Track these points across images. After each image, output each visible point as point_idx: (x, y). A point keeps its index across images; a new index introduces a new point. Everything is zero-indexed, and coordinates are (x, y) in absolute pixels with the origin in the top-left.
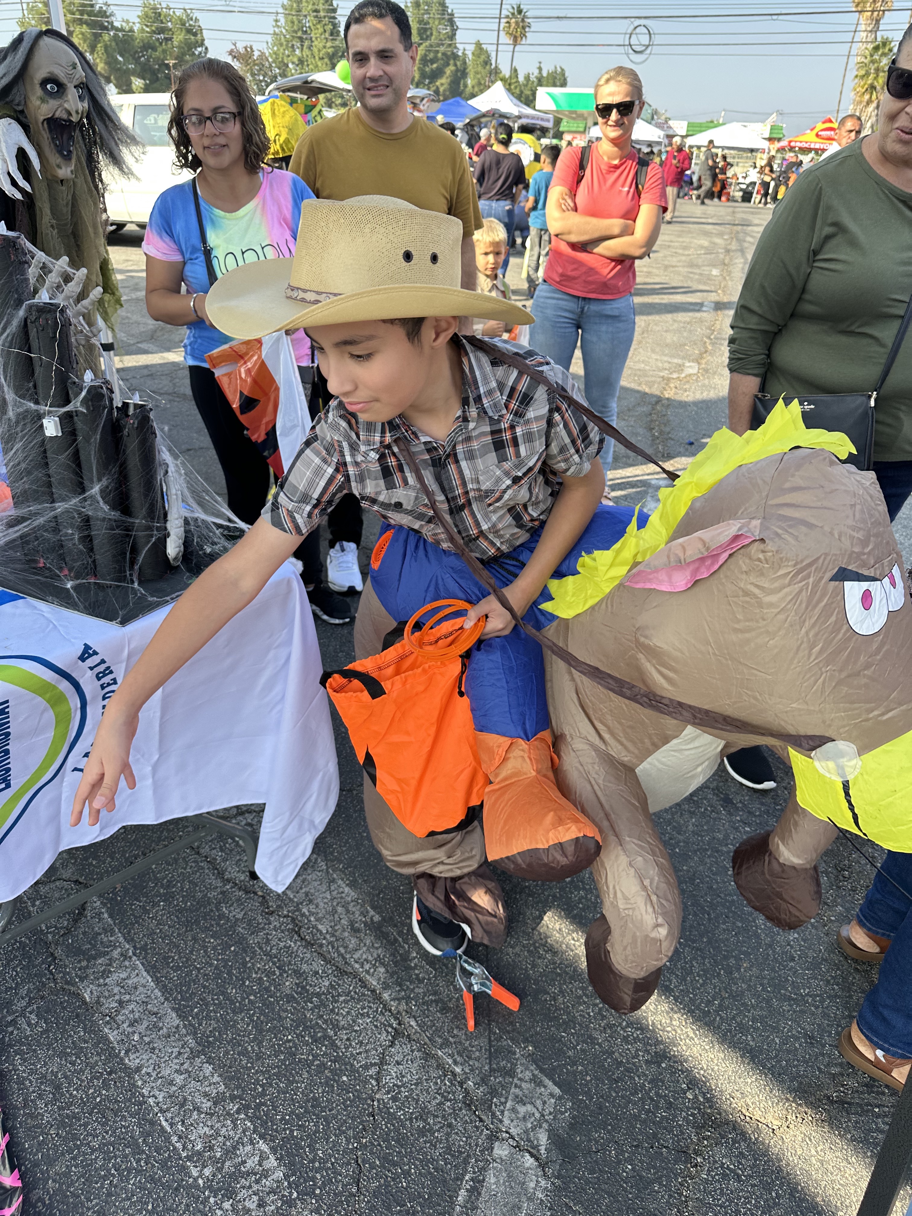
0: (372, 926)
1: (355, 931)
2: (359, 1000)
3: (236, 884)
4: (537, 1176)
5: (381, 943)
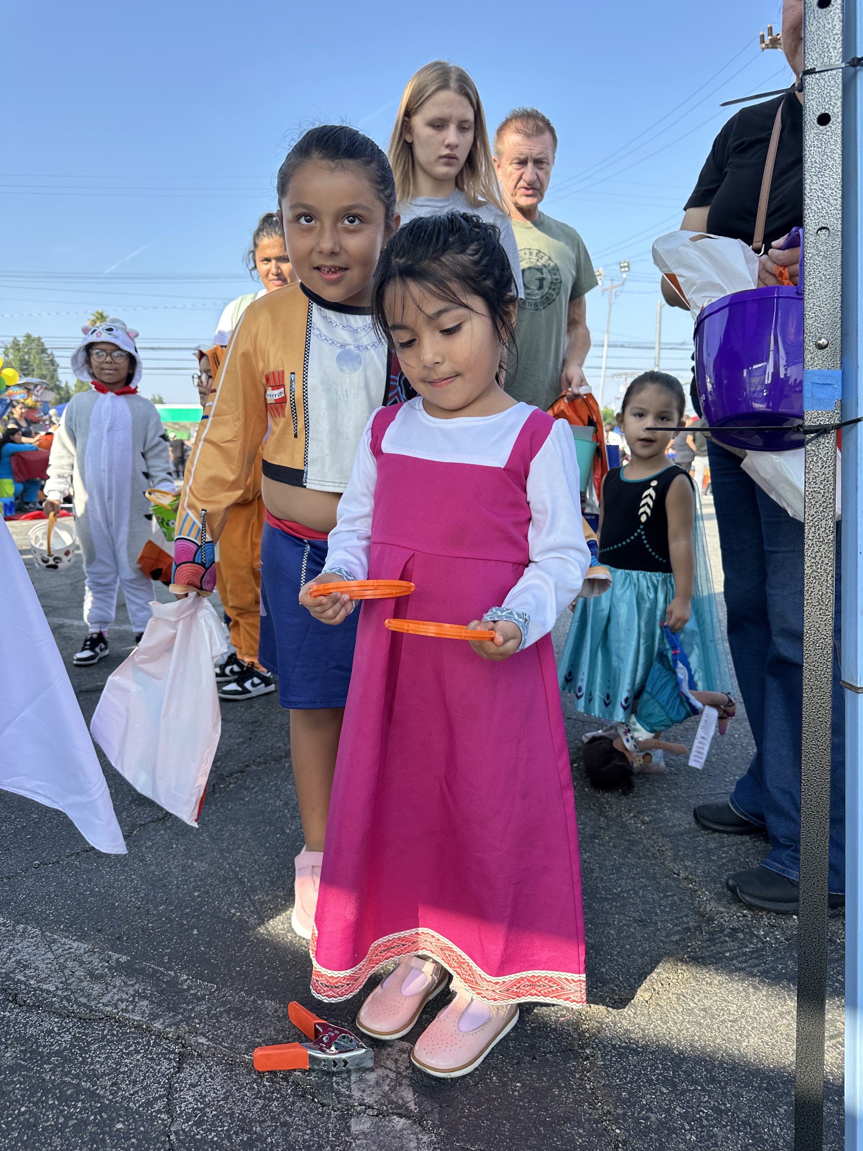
0: (119, 967)
1: (97, 977)
2: (119, 1041)
4: (416, 1134)
5: (137, 979)
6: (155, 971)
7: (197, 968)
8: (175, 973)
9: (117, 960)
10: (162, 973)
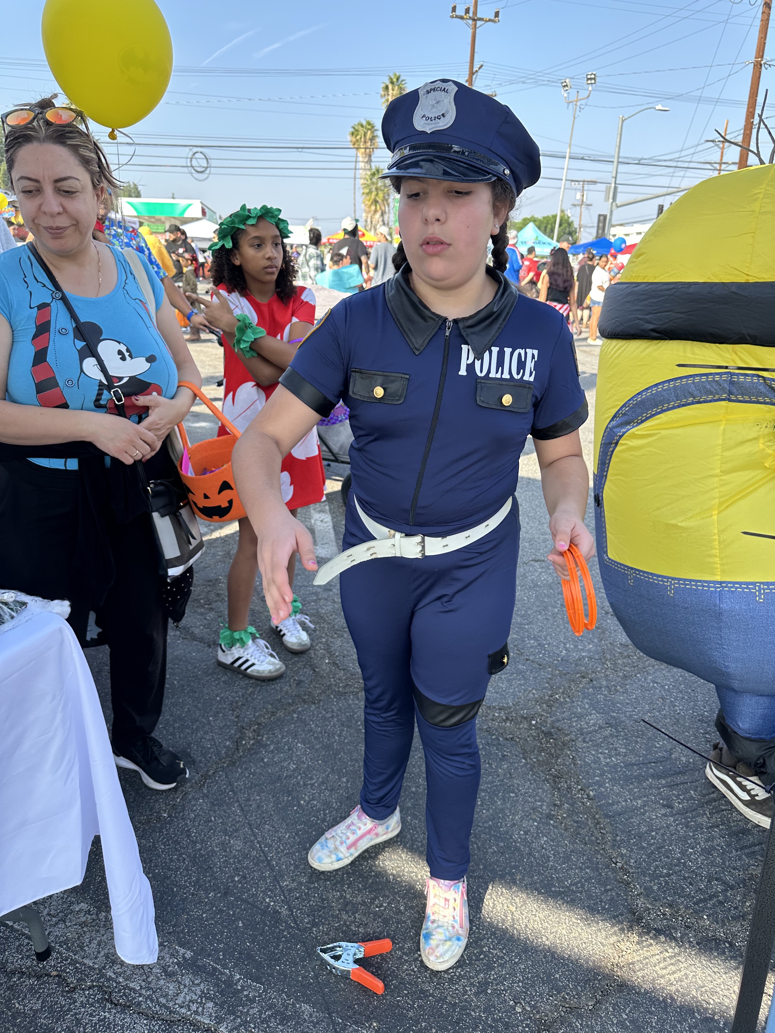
0: (185, 964)
1: (170, 975)
3: (23, 973)
5: (201, 978)
6: (215, 969)
7: (246, 965)
8: (230, 972)
9: (184, 954)
10: (220, 971)
